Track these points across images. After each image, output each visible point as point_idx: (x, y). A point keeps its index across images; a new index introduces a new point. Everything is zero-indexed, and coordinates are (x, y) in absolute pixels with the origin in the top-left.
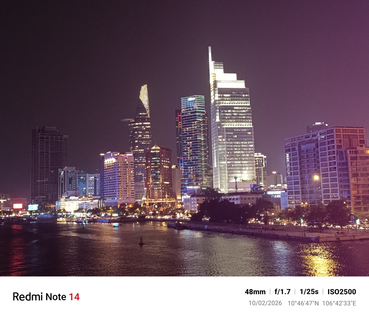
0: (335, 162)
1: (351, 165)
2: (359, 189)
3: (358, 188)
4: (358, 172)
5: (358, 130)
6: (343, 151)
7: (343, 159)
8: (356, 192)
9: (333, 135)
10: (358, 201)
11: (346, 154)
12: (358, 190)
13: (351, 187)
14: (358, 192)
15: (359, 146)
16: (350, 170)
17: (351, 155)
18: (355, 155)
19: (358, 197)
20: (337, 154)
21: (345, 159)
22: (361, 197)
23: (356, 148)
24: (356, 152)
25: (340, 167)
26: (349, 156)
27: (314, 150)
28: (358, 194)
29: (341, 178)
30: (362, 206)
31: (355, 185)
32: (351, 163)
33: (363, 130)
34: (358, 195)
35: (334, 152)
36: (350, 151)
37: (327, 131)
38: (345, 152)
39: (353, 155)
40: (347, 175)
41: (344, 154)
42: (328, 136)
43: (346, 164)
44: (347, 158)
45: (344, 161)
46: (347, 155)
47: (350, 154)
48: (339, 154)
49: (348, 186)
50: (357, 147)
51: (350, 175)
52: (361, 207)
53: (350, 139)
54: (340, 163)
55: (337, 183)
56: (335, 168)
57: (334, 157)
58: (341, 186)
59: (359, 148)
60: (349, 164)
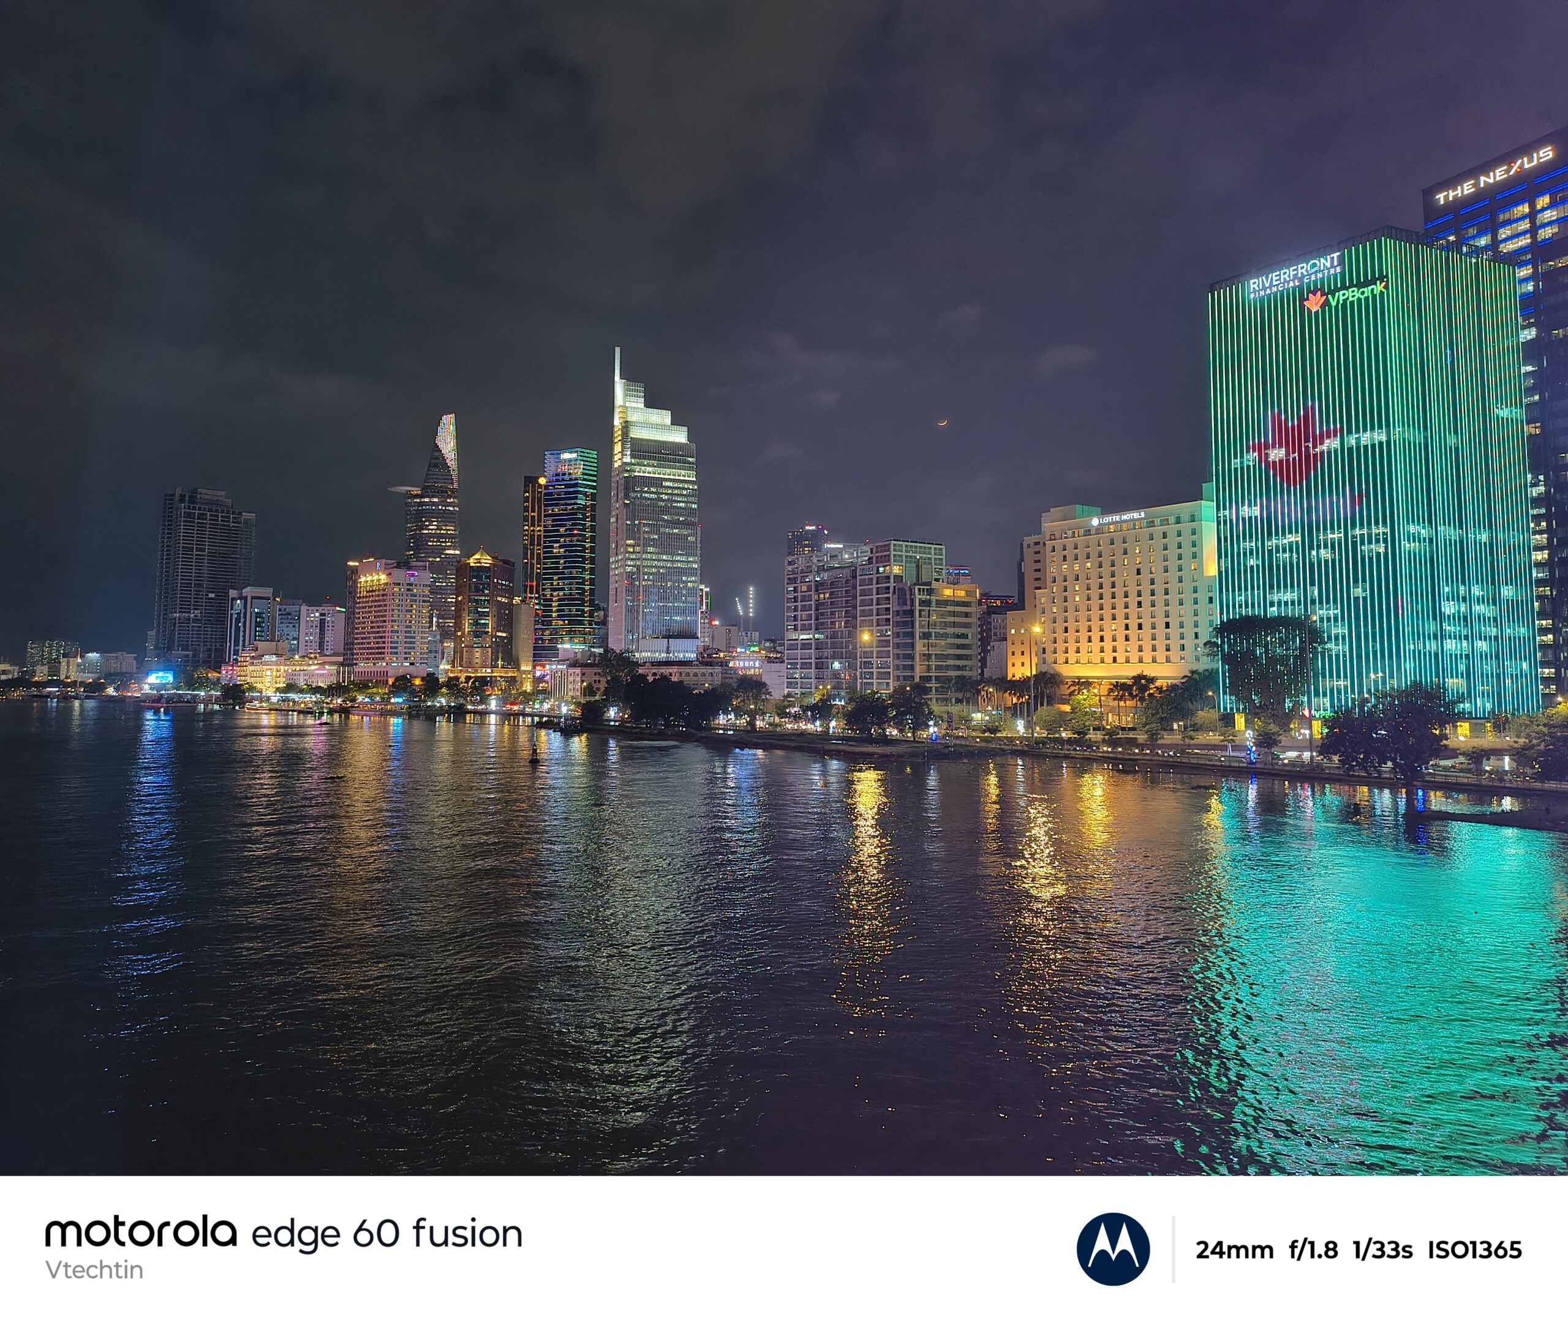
0: (888, 609)
1: (920, 616)
2: (931, 663)
3: (928, 662)
4: (930, 630)
5: (932, 549)
6: (906, 588)
7: (905, 603)
8: (923, 668)
9: (889, 555)
10: (928, 685)
11: (911, 595)
12: (928, 665)
13: (917, 658)
16: (917, 624)
17: (920, 597)
18: (928, 597)
19: (928, 679)
20: (895, 594)
21: (908, 602)
22: (934, 678)
23: (929, 584)
24: (930, 592)
25: (898, 619)
26: (917, 598)
27: (846, 582)
29: (897, 640)
31: (924, 655)
32: (920, 611)
33: (941, 549)
34: (928, 674)
35: (888, 588)
36: (919, 589)
37: (877, 547)
38: (910, 589)
39: (924, 597)
40: (911, 635)
41: (908, 593)
42: (877, 557)
43: (911, 613)
44: (912, 601)
45: (909, 608)
46: (913, 597)
47: (919, 594)
48: (897, 594)
49: (912, 657)
50: (932, 582)
51: (917, 635)
53: (918, 566)
54: (898, 612)
55: (891, 649)
56: (888, 620)
57: (888, 598)
58: (898, 657)
59: (935, 585)
60: (917, 614)
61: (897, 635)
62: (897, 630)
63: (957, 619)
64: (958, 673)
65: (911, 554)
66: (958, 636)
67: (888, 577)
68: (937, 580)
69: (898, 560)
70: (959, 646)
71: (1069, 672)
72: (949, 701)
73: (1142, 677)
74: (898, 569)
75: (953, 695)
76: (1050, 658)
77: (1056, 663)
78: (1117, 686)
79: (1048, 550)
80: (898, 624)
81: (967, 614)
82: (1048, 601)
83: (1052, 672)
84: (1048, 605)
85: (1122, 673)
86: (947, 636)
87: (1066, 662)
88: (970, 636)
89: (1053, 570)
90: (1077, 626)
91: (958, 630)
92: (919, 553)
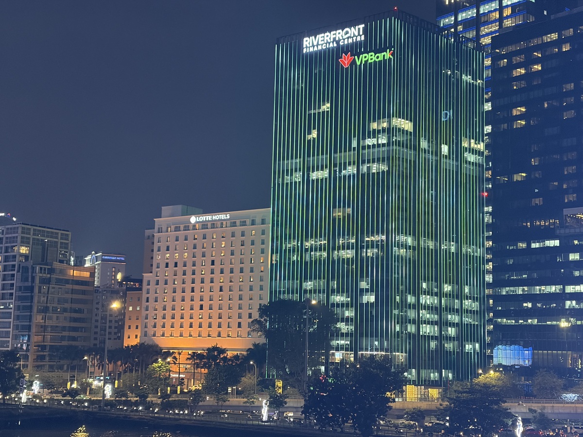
0: (12, 285)
1: (40, 292)
2: (46, 334)
3: (44, 332)
4: (48, 305)
5: (60, 234)
6: (30, 267)
7: (26, 280)
8: (40, 338)
9: (17, 237)
10: (42, 353)
11: (33, 273)
12: (44, 335)
13: (34, 329)
14: (44, 337)
15: (58, 261)
16: (36, 300)
17: (41, 275)
18: (49, 276)
19: (43, 348)
20: (18, 271)
21: (30, 279)
22: (48, 347)
23: (51, 265)
24: (51, 271)
25: (20, 294)
26: (38, 276)
28: (44, 342)
30: (47, 363)
31: (42, 327)
32: (40, 288)
33: (67, 235)
34: (43, 344)
35: (14, 266)
36: (41, 268)
37: (8, 229)
38: (33, 268)
39: (44, 275)
40: (30, 308)
41: (30, 271)
42: (7, 238)
43: (31, 289)
44: (33, 278)
45: (30, 284)
46: (34, 275)
47: (41, 273)
48: (21, 271)
49: (29, 328)
50: (54, 263)
51: (35, 309)
52: (44, 365)
53: (43, 248)
54: (20, 287)
55: (11, 320)
56: (11, 294)
57: (13, 275)
58: (16, 327)
59: (57, 265)
60: (36, 290)
61: (17, 308)
62: (19, 303)
63: (75, 296)
64: (71, 343)
65: (39, 237)
66: (75, 311)
67: (14, 257)
68: (61, 262)
69: (25, 242)
70: (75, 320)
71: (164, 343)
72: (61, 368)
73: (215, 349)
74: (24, 250)
75: (65, 363)
76: (151, 331)
77: (154, 335)
78: (194, 356)
79: (156, 240)
80: (20, 298)
81: (84, 292)
82: (153, 283)
83: (151, 343)
84: (152, 287)
85: (204, 344)
86: (65, 310)
87: (163, 335)
88: (86, 311)
89: (158, 258)
90: (174, 306)
91: (76, 306)
92: (48, 237)
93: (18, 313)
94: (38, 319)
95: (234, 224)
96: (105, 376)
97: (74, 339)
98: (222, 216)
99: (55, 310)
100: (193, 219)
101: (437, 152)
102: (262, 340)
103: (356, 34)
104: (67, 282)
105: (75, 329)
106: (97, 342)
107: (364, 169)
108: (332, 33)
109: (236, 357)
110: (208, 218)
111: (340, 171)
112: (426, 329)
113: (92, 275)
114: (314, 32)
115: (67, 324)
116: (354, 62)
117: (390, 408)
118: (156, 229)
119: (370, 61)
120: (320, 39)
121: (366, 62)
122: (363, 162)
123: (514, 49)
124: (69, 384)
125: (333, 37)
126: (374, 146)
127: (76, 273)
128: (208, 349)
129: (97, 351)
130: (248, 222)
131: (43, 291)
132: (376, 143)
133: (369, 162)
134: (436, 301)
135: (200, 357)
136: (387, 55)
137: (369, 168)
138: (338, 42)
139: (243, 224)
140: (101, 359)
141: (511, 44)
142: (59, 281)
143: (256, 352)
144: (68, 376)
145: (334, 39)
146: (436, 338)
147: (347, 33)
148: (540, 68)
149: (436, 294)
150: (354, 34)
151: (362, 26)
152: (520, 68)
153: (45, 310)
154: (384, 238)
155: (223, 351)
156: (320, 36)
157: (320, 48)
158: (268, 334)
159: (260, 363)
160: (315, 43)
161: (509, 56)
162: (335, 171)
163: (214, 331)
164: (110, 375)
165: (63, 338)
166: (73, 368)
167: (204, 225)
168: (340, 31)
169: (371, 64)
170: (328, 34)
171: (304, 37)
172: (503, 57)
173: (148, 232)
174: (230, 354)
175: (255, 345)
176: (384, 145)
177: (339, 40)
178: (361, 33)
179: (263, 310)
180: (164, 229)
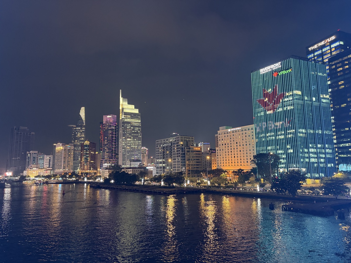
0: (179, 153)
1: (187, 155)
2: (190, 167)
4: (190, 158)
5: (191, 138)
7: (183, 151)
8: (188, 168)
13: (186, 165)
16: (186, 157)
19: (189, 171)
20: (181, 149)
22: (191, 170)
23: (189, 146)
24: (189, 148)
25: (182, 155)
26: (186, 150)
27: (170, 146)
30: (191, 175)
31: (188, 165)
32: (187, 153)
33: (193, 138)
35: (179, 148)
36: (187, 148)
37: (177, 137)
38: (184, 148)
39: (188, 150)
40: (185, 159)
42: (177, 140)
43: (185, 154)
44: (185, 152)
51: (186, 160)
53: (187, 142)
54: (182, 154)
55: (180, 163)
56: (179, 156)
57: (179, 150)
58: (182, 165)
59: (191, 147)
60: (186, 154)
61: (181, 160)
62: (182, 158)
63: (197, 155)
64: (197, 169)
65: (185, 139)
66: (197, 160)
67: (179, 145)
68: (192, 146)
69: (182, 141)
70: (197, 162)
71: (224, 168)
72: (195, 176)
73: (240, 169)
74: (182, 143)
75: (196, 175)
76: (220, 165)
77: (221, 166)
78: (234, 172)
79: (218, 138)
80: (182, 157)
81: (199, 154)
82: (219, 150)
83: (220, 168)
84: (219, 151)
85: (236, 168)
86: (194, 159)
87: (224, 166)
88: (200, 159)
89: (220, 143)
90: (226, 157)
91: (197, 158)
92: (188, 139)
93: (182, 161)
94: (187, 162)
95: (242, 131)
96: (208, 178)
97: (197, 168)
98: (238, 128)
99: (191, 160)
100: (229, 130)
101: (311, 100)
102: (255, 166)
103: (278, 65)
104: (194, 151)
105: (198, 165)
106: (204, 168)
107: (285, 109)
108: (270, 66)
109: (247, 172)
110: (234, 129)
111: (277, 110)
112: (312, 160)
113: (201, 149)
114: (263, 67)
115: (195, 164)
116: (278, 74)
117: (302, 186)
118: (218, 134)
119: (284, 73)
120: (266, 69)
121: (282, 74)
122: (285, 106)
123: (337, 62)
124: (197, 181)
125: (270, 67)
126: (288, 101)
127: (196, 149)
128: (238, 170)
129: (204, 171)
130: (247, 129)
131: (188, 154)
132: (288, 100)
133: (286, 106)
134: (315, 150)
135: (236, 172)
136: (290, 70)
137: (287, 108)
138: (272, 69)
139: (246, 130)
140: (206, 173)
141: (336, 60)
142: (192, 151)
143: (253, 170)
144: (197, 178)
145: (271, 68)
146: (317, 163)
147: (275, 65)
148: (348, 67)
149: (315, 148)
150: (277, 65)
151: (280, 63)
152: (340, 68)
153: (189, 160)
154: (294, 131)
155: (243, 170)
156: (266, 68)
157: (266, 72)
158: (257, 164)
159: (255, 173)
160: (264, 71)
161: (335, 64)
162: (275, 111)
163: (239, 164)
164: (209, 178)
165: (195, 168)
166: (198, 176)
167: (233, 132)
168: (273, 65)
169: (284, 74)
170: (268, 67)
171: (261, 69)
172: (333, 65)
173: (216, 135)
174: (245, 171)
175: (253, 168)
176: (291, 100)
177: (272, 68)
178: (280, 65)
179: (255, 157)
180: (221, 134)
